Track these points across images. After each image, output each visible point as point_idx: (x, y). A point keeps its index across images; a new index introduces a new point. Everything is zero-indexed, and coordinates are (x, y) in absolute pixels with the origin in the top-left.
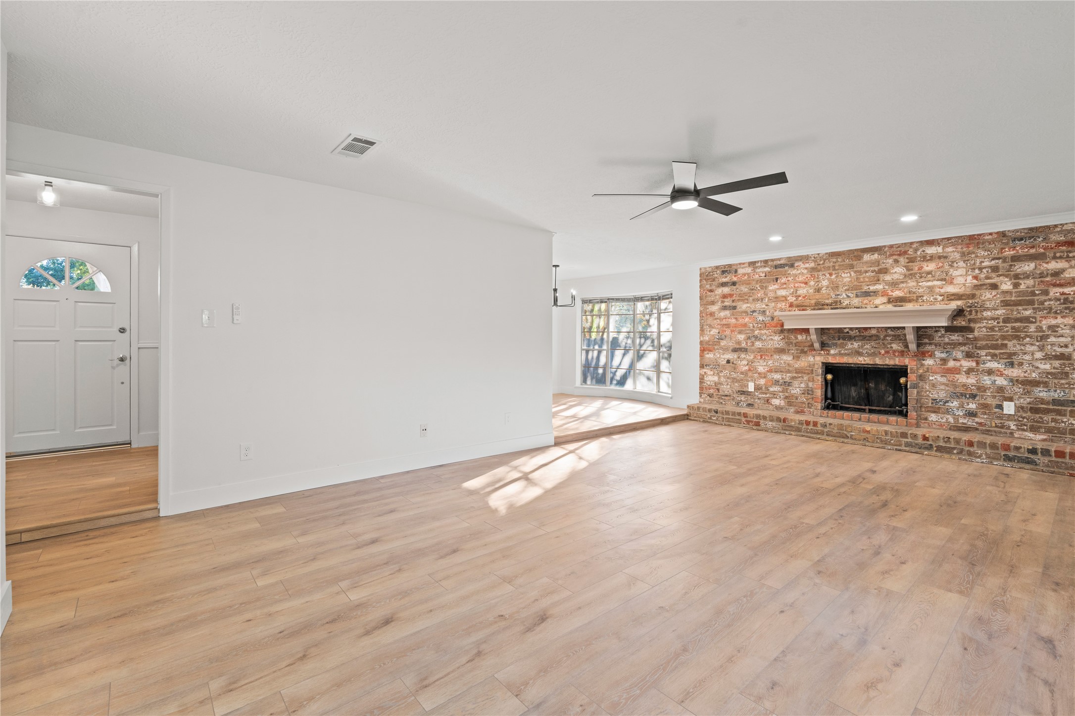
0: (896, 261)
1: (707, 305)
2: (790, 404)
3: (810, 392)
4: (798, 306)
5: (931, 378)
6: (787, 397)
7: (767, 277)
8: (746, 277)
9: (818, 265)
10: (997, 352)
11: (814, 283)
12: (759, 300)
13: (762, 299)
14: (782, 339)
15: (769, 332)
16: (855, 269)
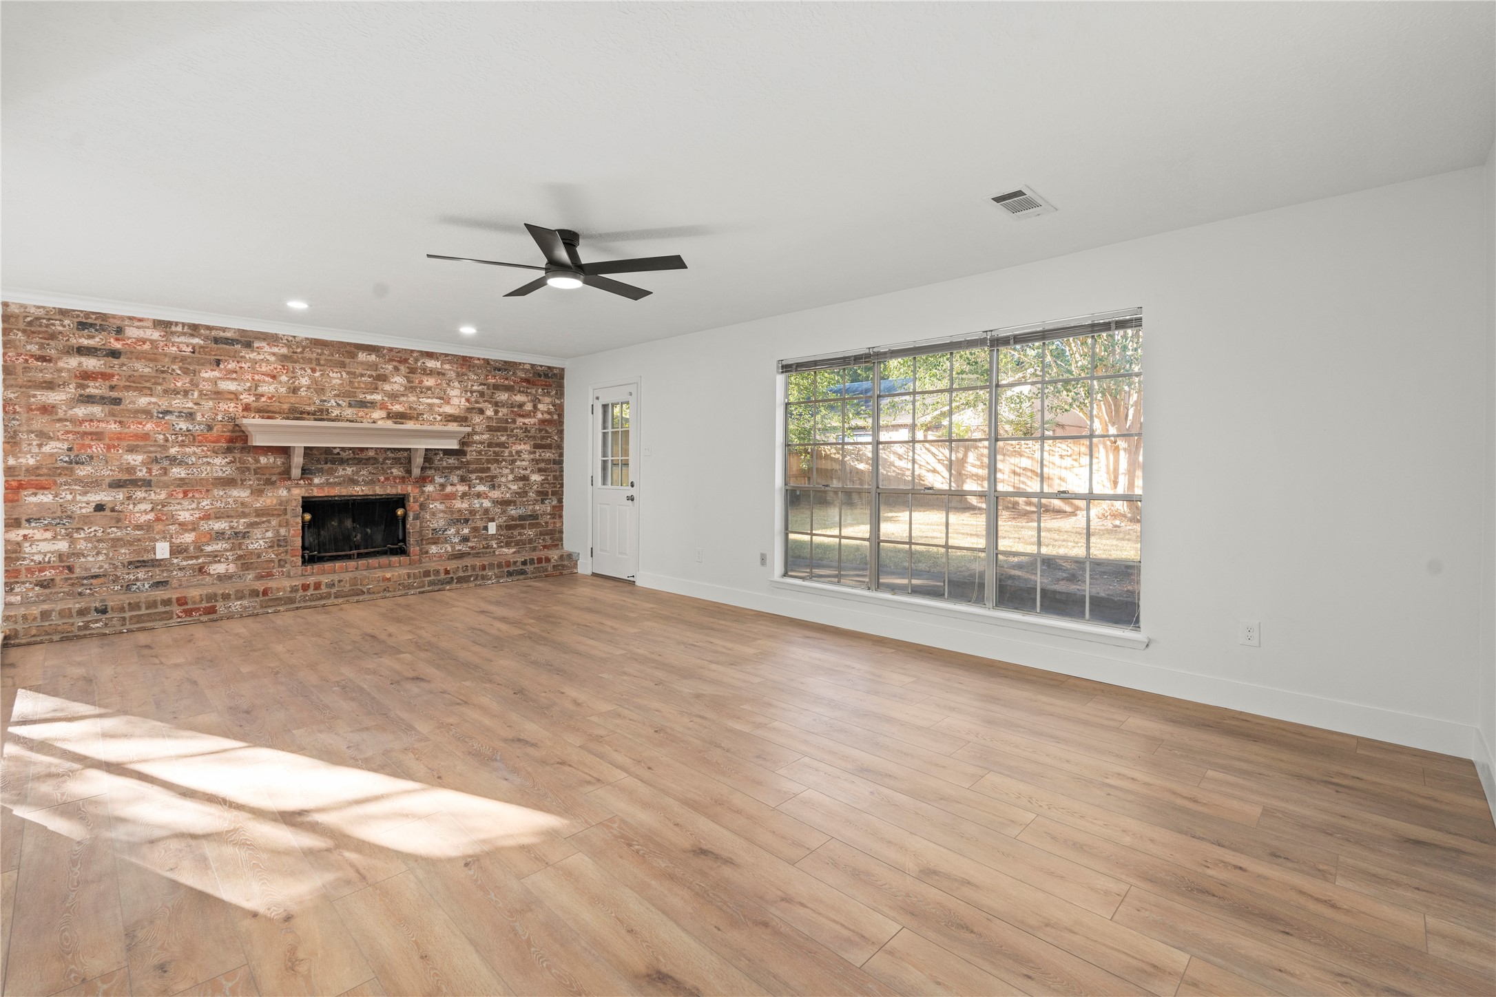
0: (396, 369)
1: (30, 387)
2: (246, 567)
3: (282, 544)
4: (259, 411)
5: (431, 506)
6: (242, 556)
7: (196, 355)
8: (147, 347)
9: (293, 352)
10: (484, 475)
11: (286, 379)
12: (178, 393)
13: (186, 393)
14: (230, 463)
15: (203, 451)
16: (348, 370)
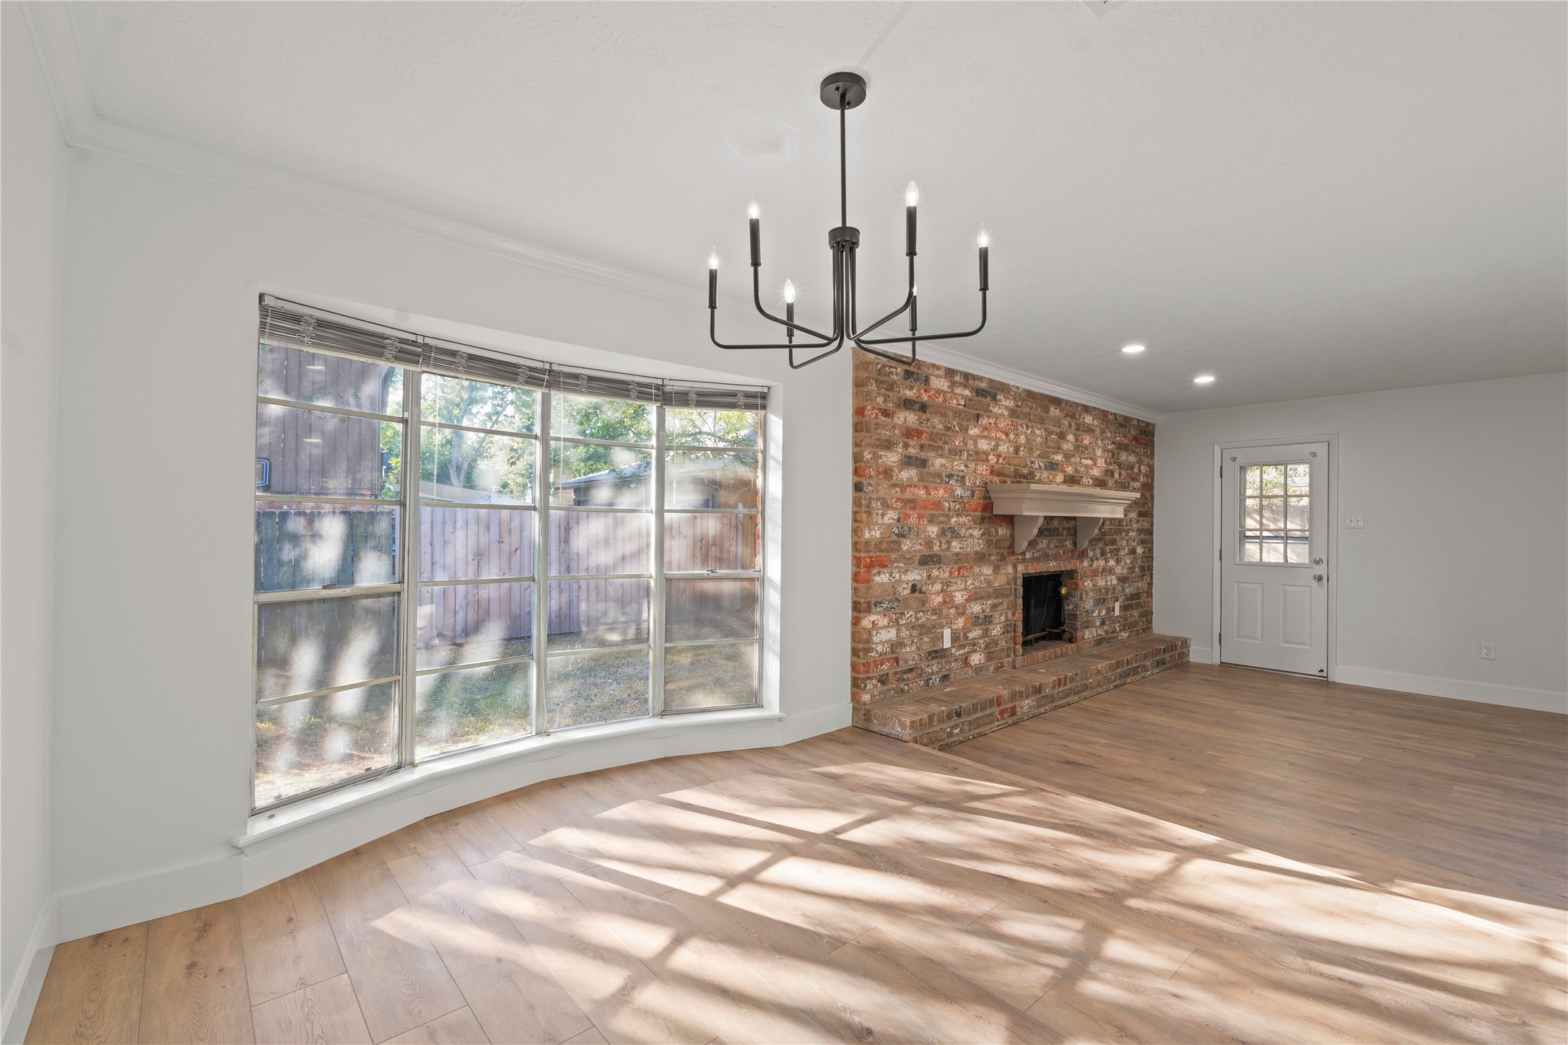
0: (1070, 425)
2: (989, 657)
3: (1011, 629)
4: (998, 474)
5: (1086, 585)
6: (988, 644)
7: (967, 409)
8: (941, 399)
9: (1017, 406)
11: (1013, 437)
12: (956, 453)
13: (961, 453)
14: (983, 535)
15: (969, 521)
16: (1045, 426)
